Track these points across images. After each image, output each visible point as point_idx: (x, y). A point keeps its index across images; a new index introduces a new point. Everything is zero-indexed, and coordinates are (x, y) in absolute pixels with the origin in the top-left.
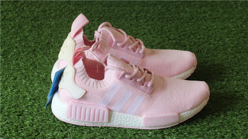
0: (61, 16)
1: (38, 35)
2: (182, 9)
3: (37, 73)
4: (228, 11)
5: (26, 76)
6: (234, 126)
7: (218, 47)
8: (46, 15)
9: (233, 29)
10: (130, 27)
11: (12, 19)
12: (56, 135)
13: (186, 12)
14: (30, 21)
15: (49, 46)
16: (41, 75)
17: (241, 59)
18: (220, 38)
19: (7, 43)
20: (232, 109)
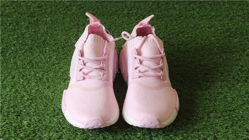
0: (56, 12)
1: (35, 32)
2: (172, 6)
3: (34, 72)
4: (215, 8)
5: (23, 75)
6: (216, 128)
7: (205, 46)
8: (42, 11)
9: (220, 28)
10: (122, 24)
11: (10, 15)
12: (52, 136)
13: (175, 8)
14: (27, 17)
15: (45, 44)
16: (38, 75)
17: (226, 60)
18: (207, 37)
19: (5, 40)
20: (216, 111)
